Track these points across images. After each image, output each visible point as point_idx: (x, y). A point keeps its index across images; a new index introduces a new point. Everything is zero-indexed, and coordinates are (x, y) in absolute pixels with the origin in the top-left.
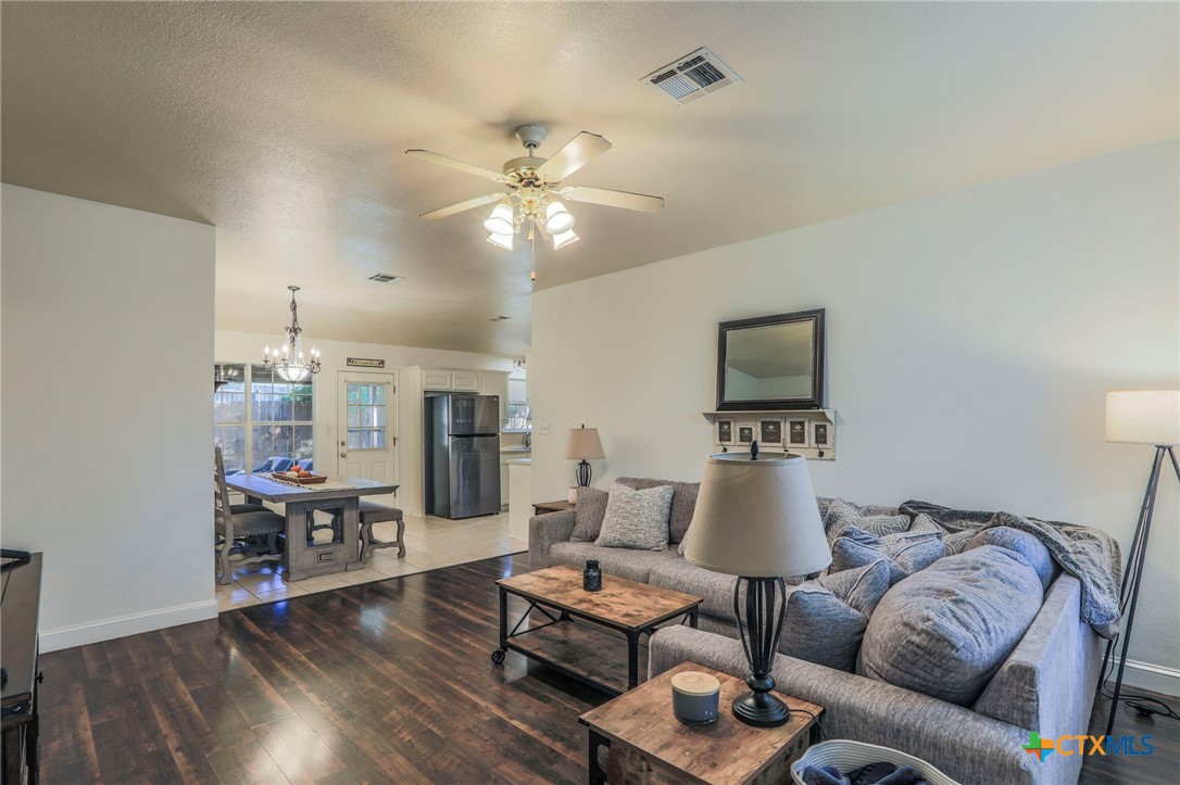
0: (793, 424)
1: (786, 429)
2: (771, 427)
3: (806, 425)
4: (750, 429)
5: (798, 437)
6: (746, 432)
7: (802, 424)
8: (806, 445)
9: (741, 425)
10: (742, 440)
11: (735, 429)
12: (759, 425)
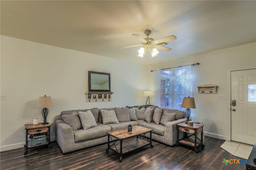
0: (104, 95)
1: (103, 96)
2: (100, 95)
3: (107, 95)
4: (96, 96)
5: (105, 97)
6: (95, 96)
7: (106, 95)
8: (107, 99)
9: (94, 95)
10: (94, 98)
11: (92, 96)
12: (98, 95)
